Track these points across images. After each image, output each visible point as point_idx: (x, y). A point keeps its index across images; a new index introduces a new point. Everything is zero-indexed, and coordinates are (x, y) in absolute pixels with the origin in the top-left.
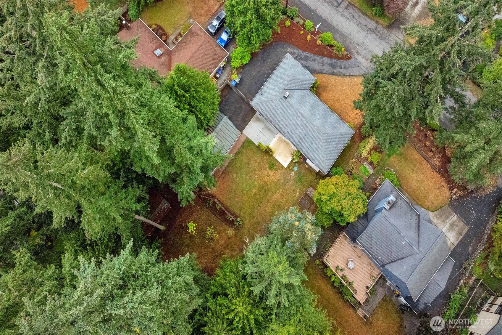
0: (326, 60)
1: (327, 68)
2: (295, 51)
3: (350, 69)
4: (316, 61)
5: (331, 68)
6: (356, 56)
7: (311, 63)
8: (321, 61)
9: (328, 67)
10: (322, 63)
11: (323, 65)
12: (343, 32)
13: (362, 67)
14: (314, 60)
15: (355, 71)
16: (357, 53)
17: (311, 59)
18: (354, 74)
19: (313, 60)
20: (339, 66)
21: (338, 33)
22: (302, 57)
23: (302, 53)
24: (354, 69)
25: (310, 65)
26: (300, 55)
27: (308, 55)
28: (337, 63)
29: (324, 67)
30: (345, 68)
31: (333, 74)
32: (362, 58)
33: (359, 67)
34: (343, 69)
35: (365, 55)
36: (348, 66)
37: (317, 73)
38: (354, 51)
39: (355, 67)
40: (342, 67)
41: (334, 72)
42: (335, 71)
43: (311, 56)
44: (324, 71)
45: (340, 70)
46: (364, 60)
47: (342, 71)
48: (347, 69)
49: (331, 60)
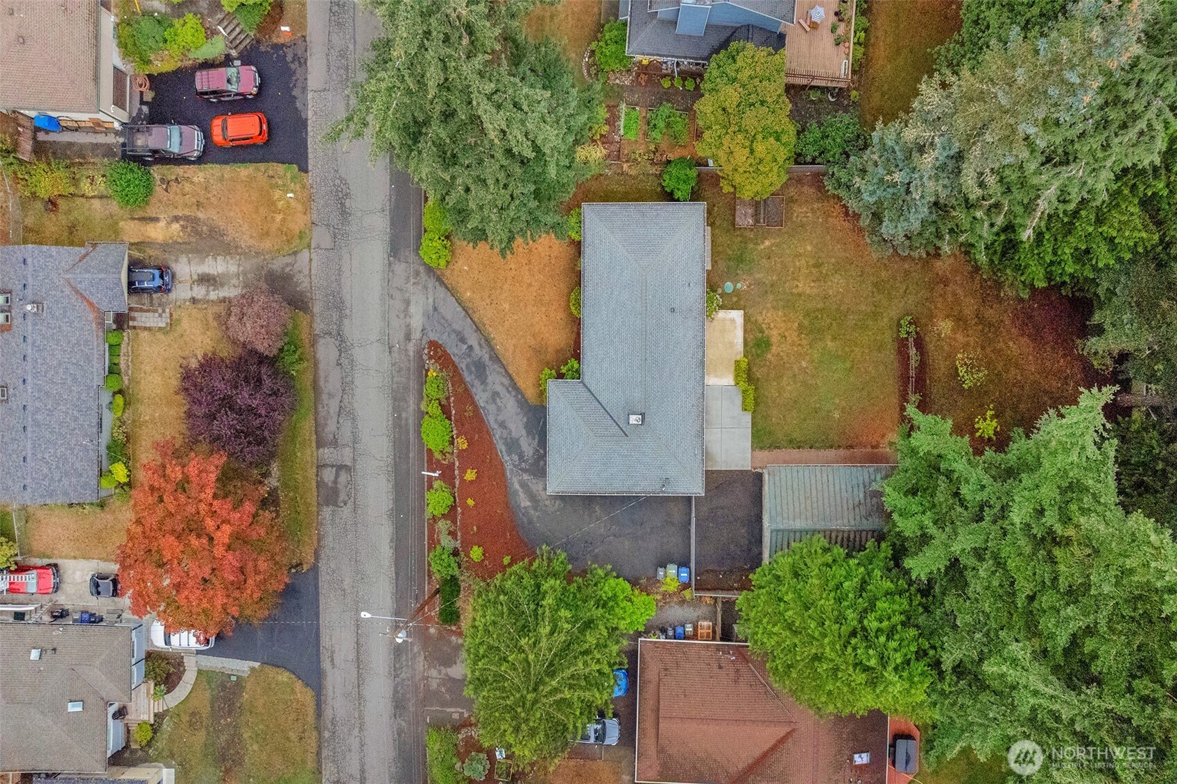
0: (481, 398)
1: (496, 380)
2: (517, 486)
3: (456, 327)
4: (500, 418)
5: (488, 373)
6: (416, 335)
7: (512, 426)
8: (491, 408)
9: (490, 379)
10: (494, 400)
11: (496, 395)
12: (390, 408)
13: (431, 300)
14: (502, 425)
15: (450, 309)
16: (408, 337)
17: (505, 432)
18: (459, 309)
19: (505, 428)
20: (469, 356)
21: (399, 417)
22: (516, 458)
23: (508, 467)
24: (449, 317)
25: (521, 426)
26: (515, 466)
27: (504, 448)
28: (467, 366)
29: (499, 388)
30: (463, 340)
31: (496, 358)
32: (411, 317)
33: (435, 309)
34: (470, 343)
35: (402, 316)
36: (453, 336)
37: (523, 396)
38: (411, 348)
39: (443, 318)
40: (465, 347)
41: (491, 358)
42: (486, 357)
43: (501, 437)
44: (506, 381)
45: (476, 347)
46: (412, 309)
47: (473, 340)
48: (460, 332)
49: (472, 386)
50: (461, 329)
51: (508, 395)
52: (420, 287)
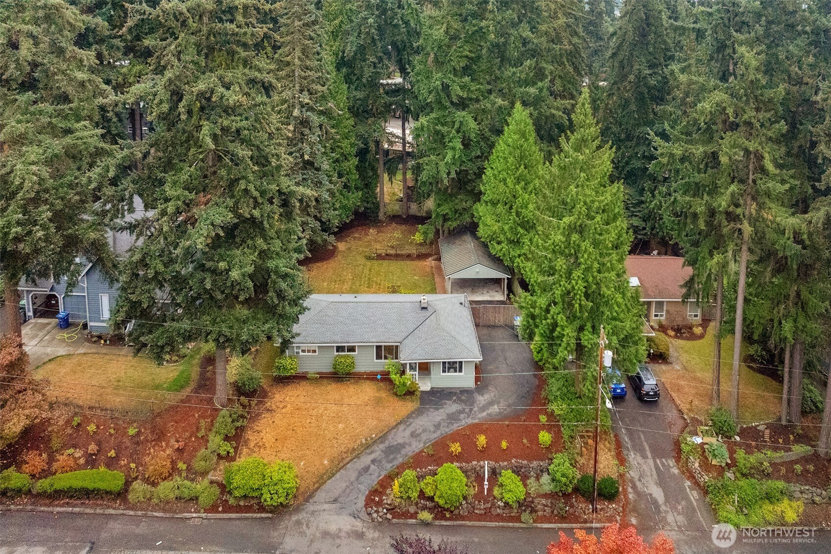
0: (416, 446)
1: (401, 436)
2: (484, 414)
3: (354, 477)
4: (432, 429)
5: (395, 443)
6: (359, 525)
7: (438, 419)
8: (424, 437)
9: (400, 441)
10: (418, 435)
11: (413, 435)
13: (326, 506)
14: (437, 426)
15: (336, 485)
16: (360, 536)
17: (443, 424)
18: (338, 476)
19: (440, 424)
20: (380, 461)
22: (462, 416)
23: (470, 421)
24: (344, 485)
25: (437, 413)
26: (469, 416)
27: (456, 425)
28: (391, 462)
29: (407, 433)
30: (366, 469)
31: (382, 438)
32: (340, 530)
33: (335, 501)
34: (369, 462)
35: (338, 541)
36: (362, 479)
37: (413, 412)
38: (371, 534)
39: (344, 491)
40: (372, 466)
41: (382, 442)
42: (382, 446)
43: (448, 427)
44: (402, 427)
45: (373, 456)
46: (333, 528)
47: (366, 460)
48: (359, 473)
49: (406, 455)
50: (357, 473)
51: (412, 425)
52: (312, 519)
